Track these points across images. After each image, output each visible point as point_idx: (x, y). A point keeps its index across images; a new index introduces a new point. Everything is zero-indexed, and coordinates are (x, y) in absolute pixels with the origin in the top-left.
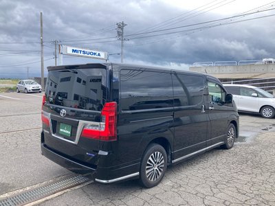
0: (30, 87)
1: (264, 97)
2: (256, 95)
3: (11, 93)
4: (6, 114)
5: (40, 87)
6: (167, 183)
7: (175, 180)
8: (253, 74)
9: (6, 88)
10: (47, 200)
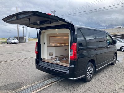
0: (13, 41)
1: (122, 42)
2: (118, 41)
3: (4, 44)
4: (6, 53)
5: (18, 41)
6: (95, 80)
7: (98, 78)
8: (114, 33)
9: (1, 42)
10: (44, 89)
